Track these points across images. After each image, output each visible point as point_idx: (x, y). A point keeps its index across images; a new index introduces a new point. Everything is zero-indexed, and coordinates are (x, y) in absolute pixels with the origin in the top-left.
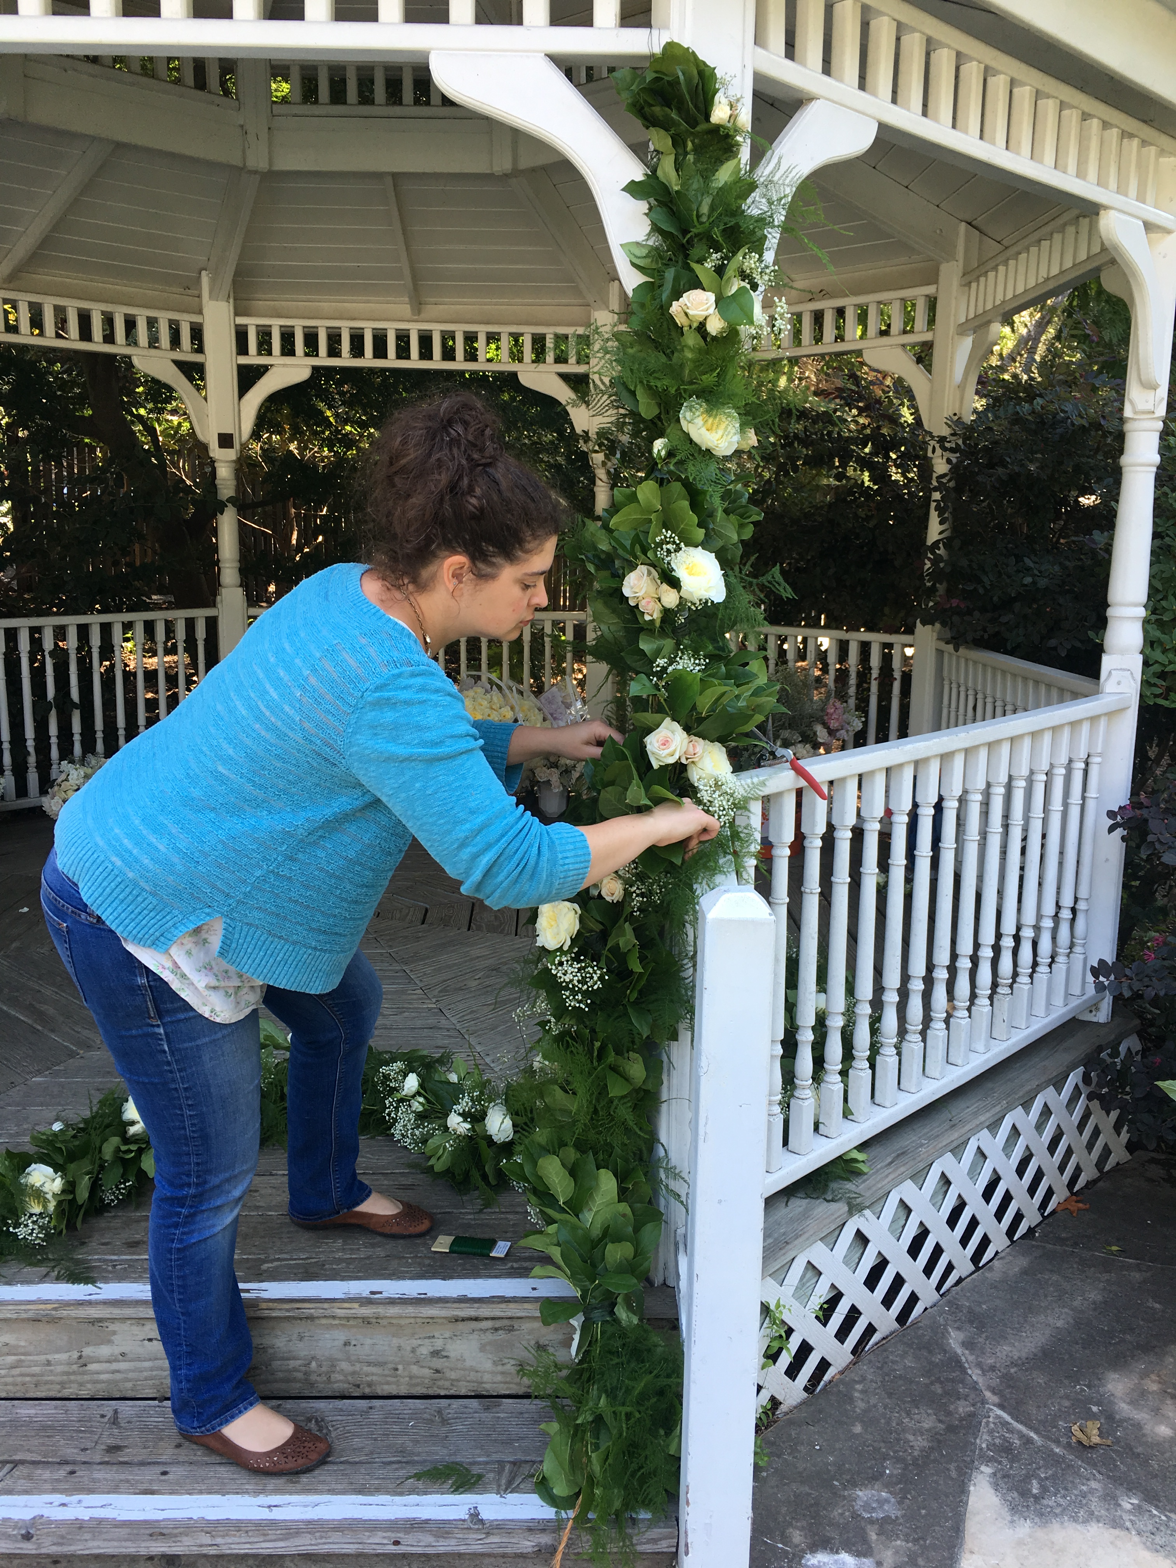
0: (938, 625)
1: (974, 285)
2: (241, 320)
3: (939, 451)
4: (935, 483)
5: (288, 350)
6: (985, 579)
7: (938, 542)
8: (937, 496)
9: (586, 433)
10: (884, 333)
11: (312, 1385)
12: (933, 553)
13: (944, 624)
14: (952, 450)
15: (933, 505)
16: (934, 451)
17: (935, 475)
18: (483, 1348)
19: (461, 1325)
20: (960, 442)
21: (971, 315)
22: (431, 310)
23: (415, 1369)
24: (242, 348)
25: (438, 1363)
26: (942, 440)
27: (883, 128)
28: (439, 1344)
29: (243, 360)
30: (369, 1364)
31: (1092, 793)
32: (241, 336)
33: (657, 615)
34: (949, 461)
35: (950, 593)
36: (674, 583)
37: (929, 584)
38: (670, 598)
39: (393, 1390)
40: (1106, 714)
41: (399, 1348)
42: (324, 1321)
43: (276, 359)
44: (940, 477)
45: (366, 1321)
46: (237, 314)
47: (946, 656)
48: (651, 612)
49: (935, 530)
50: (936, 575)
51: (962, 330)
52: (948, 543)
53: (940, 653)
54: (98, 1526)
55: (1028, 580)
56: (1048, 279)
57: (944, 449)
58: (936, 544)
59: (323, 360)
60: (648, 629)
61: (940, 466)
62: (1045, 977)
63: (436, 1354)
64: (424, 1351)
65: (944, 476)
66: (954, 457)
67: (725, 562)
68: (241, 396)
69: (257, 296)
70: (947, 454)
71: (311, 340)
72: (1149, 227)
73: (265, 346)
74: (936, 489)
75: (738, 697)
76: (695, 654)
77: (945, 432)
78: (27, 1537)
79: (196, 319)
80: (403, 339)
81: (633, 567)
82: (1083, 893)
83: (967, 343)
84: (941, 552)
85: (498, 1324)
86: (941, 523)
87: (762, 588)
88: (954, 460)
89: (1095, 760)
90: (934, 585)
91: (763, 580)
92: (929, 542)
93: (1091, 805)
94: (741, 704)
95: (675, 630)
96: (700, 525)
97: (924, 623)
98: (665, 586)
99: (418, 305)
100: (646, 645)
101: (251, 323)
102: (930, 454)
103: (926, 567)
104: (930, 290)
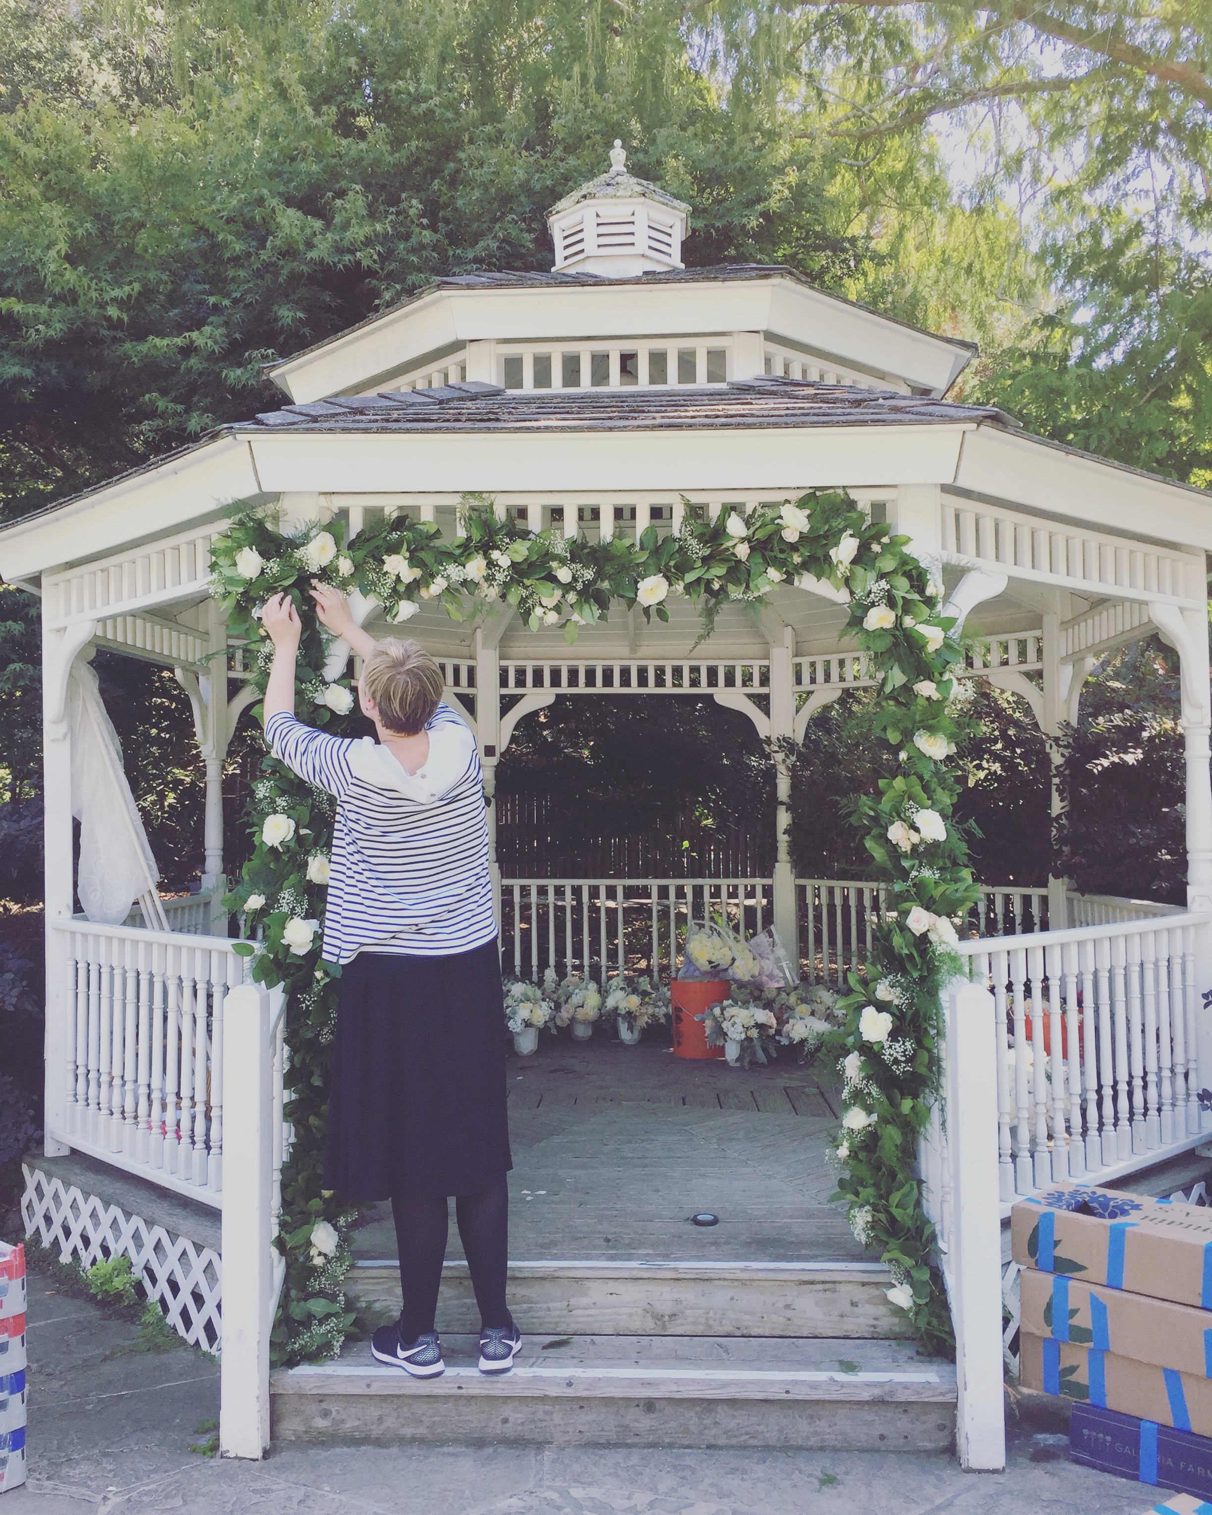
0: (1066, 879)
1: (1070, 631)
2: (504, 663)
3: (1055, 748)
4: (1054, 772)
5: (538, 681)
6: (1099, 841)
7: (1060, 815)
8: (1056, 780)
9: (769, 738)
10: (1005, 663)
11: (710, 1327)
12: (1058, 823)
13: (1071, 877)
14: (1065, 747)
15: (1054, 787)
16: (1051, 747)
17: (1053, 766)
18: (817, 1304)
19: (803, 1287)
20: (1071, 741)
21: (1070, 652)
22: (643, 651)
23: (774, 1317)
24: (504, 683)
25: (789, 1313)
26: (1056, 740)
27: (1010, 578)
28: (789, 1300)
29: (505, 691)
30: (746, 1313)
31: (1190, 982)
32: (504, 673)
33: (909, 849)
34: (1063, 755)
35: (1073, 854)
36: (917, 830)
37: (1056, 847)
38: (915, 838)
39: (760, 1332)
40: (1194, 925)
41: (765, 1302)
42: (718, 1282)
43: (529, 689)
44: (1057, 768)
45: (743, 1283)
46: (502, 658)
47: (1075, 902)
48: (906, 847)
49: (1057, 806)
50: (1061, 840)
51: (1063, 660)
52: (1068, 815)
53: (1070, 901)
54: (610, 1380)
55: (1133, 841)
56: (1123, 632)
57: (1059, 746)
58: (1059, 816)
59: (565, 689)
60: (905, 856)
61: (1057, 759)
62: (1169, 1113)
63: (787, 1307)
64: (781, 1304)
65: (1061, 766)
66: (1066, 752)
67: (944, 817)
68: (501, 718)
69: (517, 644)
70: (1061, 749)
71: (556, 675)
72: (1182, 610)
73: (520, 683)
74: (1055, 776)
75: (957, 891)
76: (931, 867)
77: (1059, 733)
78: (570, 1384)
79: (471, 663)
80: (625, 673)
81: (892, 823)
82: (1192, 1055)
83: (1069, 670)
84: (1064, 821)
85: (827, 1286)
86: (1061, 801)
87: (965, 831)
88: (1067, 755)
89: (1190, 958)
90: (1060, 848)
91: (965, 826)
92: (1054, 815)
93: (1190, 991)
94: (958, 895)
95: (918, 855)
96: (928, 799)
97: (1056, 877)
98: (912, 831)
99: (634, 648)
100: (906, 864)
101: (512, 666)
102: (1048, 750)
103: (1053, 833)
104: (1037, 633)
